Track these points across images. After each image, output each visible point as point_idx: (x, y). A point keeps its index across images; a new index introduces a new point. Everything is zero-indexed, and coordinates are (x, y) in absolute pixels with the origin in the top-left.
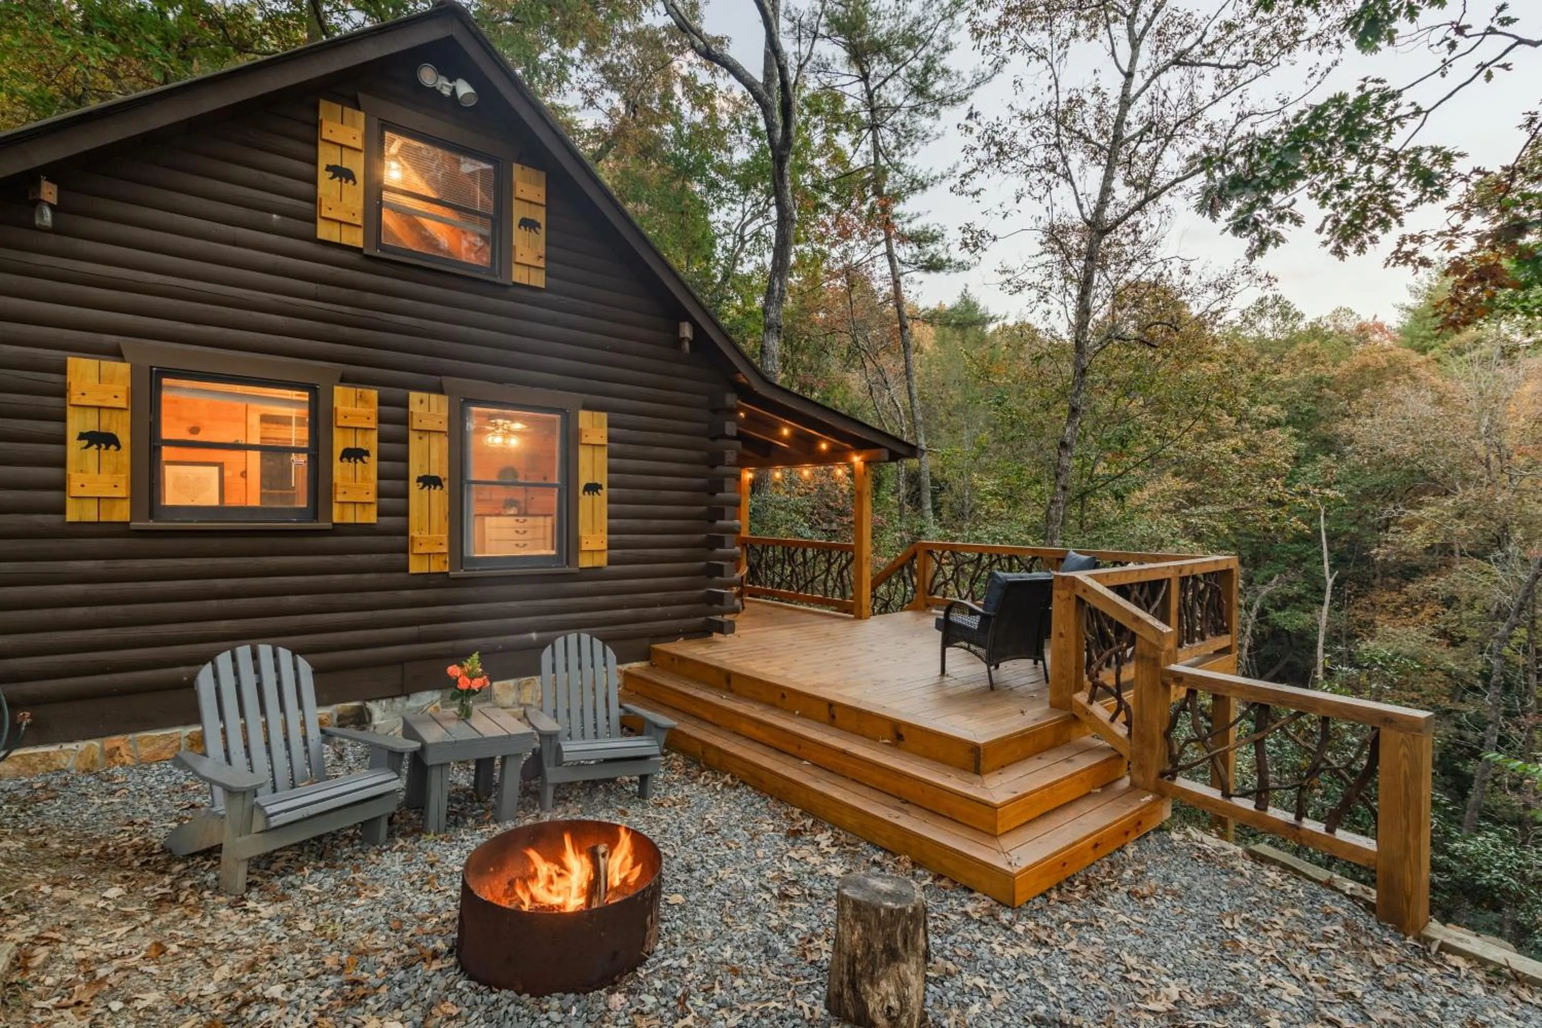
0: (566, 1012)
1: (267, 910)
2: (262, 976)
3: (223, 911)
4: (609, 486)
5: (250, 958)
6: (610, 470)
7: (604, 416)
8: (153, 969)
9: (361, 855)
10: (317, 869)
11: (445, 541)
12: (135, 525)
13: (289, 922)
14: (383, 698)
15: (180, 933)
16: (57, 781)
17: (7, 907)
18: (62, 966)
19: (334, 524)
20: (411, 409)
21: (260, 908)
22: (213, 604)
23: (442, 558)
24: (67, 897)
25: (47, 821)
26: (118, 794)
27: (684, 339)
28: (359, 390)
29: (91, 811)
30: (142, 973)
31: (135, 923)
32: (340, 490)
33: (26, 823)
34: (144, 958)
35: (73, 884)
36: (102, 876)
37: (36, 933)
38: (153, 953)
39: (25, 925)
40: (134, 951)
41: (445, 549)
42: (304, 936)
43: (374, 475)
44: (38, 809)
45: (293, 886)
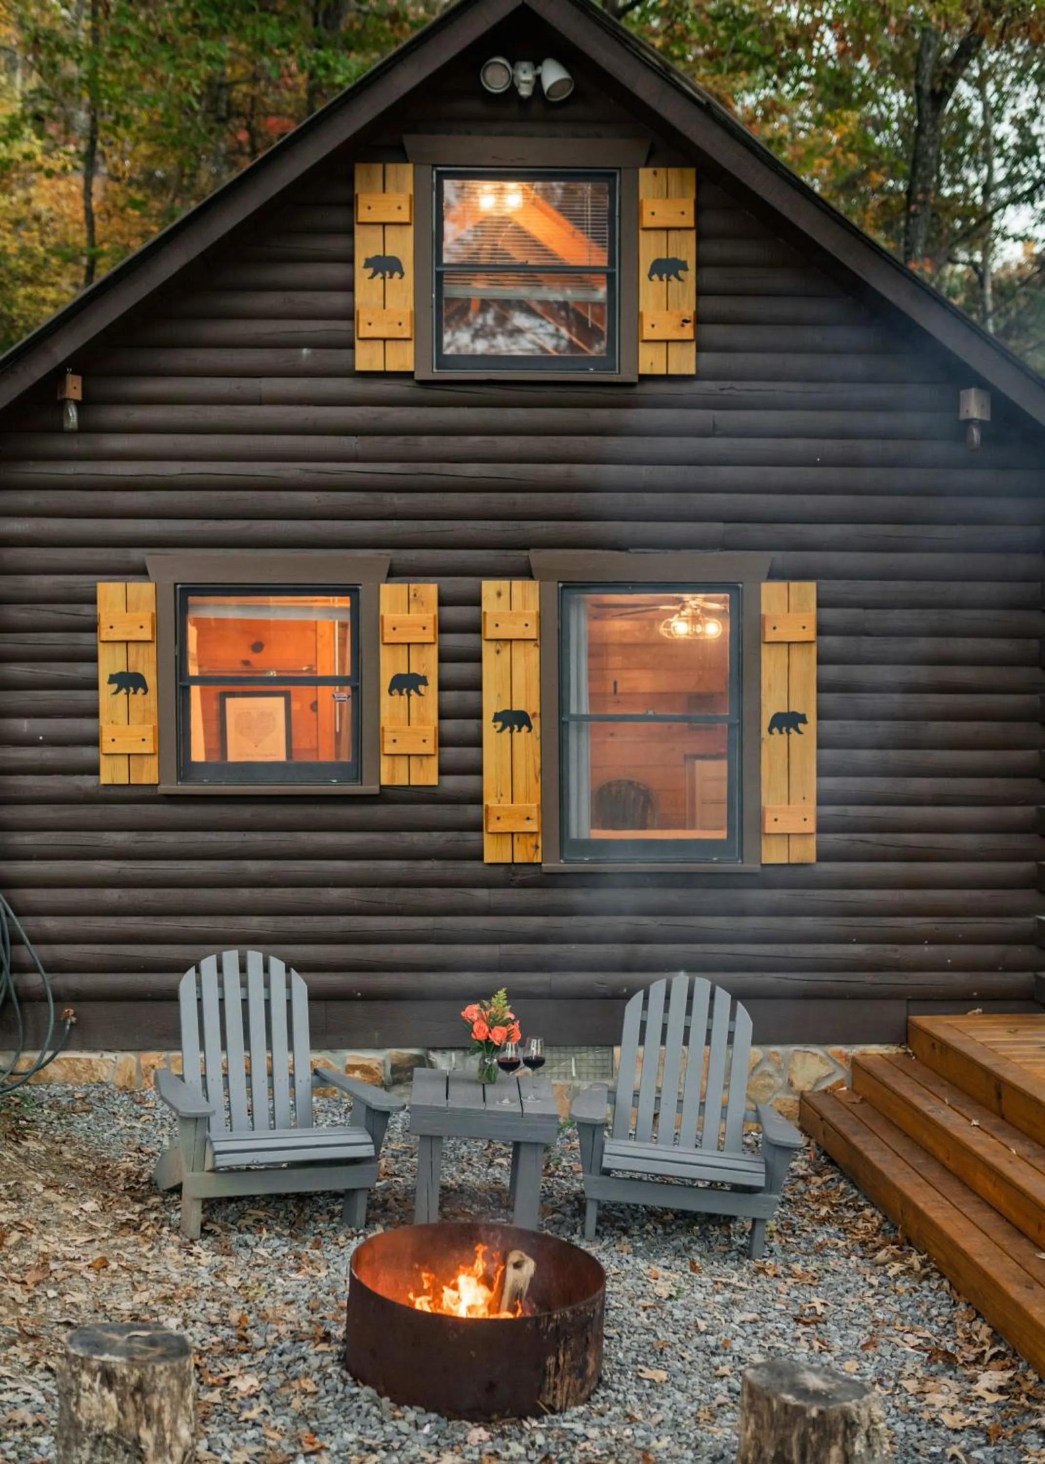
0: (417, 1426)
1: (207, 1258)
2: (170, 1309)
3: (172, 1249)
4: (820, 717)
5: (170, 1293)
6: (822, 688)
7: (810, 588)
8: (91, 1277)
9: (330, 1234)
10: (279, 1236)
11: (535, 814)
12: (164, 789)
13: (218, 1273)
14: (453, 1049)
15: (126, 1256)
16: (96, 1094)
17: (5, 1193)
18: (29, 1253)
19: (382, 787)
20: (484, 608)
21: (203, 1254)
22: (245, 894)
23: (532, 841)
24: (53, 1200)
25: (73, 1133)
26: (142, 1119)
27: (970, 422)
28: (413, 586)
29: (114, 1131)
30: (82, 1277)
31: (94, 1237)
32: (388, 737)
33: (56, 1131)
34: (89, 1266)
35: (63, 1190)
36: (90, 1191)
37: (17, 1219)
38: (97, 1265)
39: (11, 1210)
40: (83, 1258)
41: (533, 827)
42: (227, 1290)
43: (434, 715)
44: (72, 1120)
45: (247, 1245)
